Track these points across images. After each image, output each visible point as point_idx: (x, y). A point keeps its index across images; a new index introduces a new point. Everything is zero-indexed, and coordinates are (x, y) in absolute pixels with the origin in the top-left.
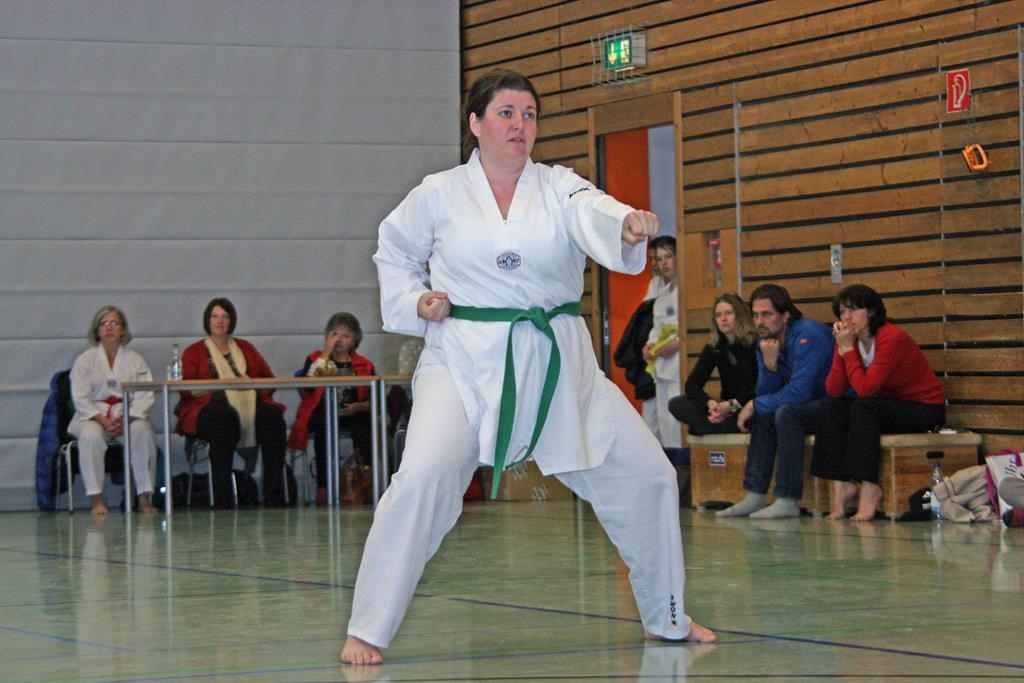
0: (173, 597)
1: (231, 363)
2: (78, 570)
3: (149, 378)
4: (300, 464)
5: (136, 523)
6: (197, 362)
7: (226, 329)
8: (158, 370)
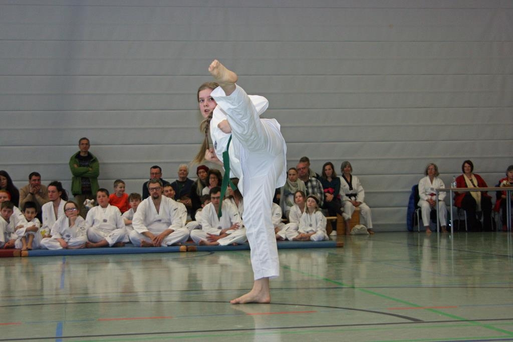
0: (454, 259)
1: (472, 182)
2: (421, 251)
3: (443, 187)
4: (497, 217)
5: (440, 236)
6: (461, 182)
7: (470, 171)
8: (448, 184)
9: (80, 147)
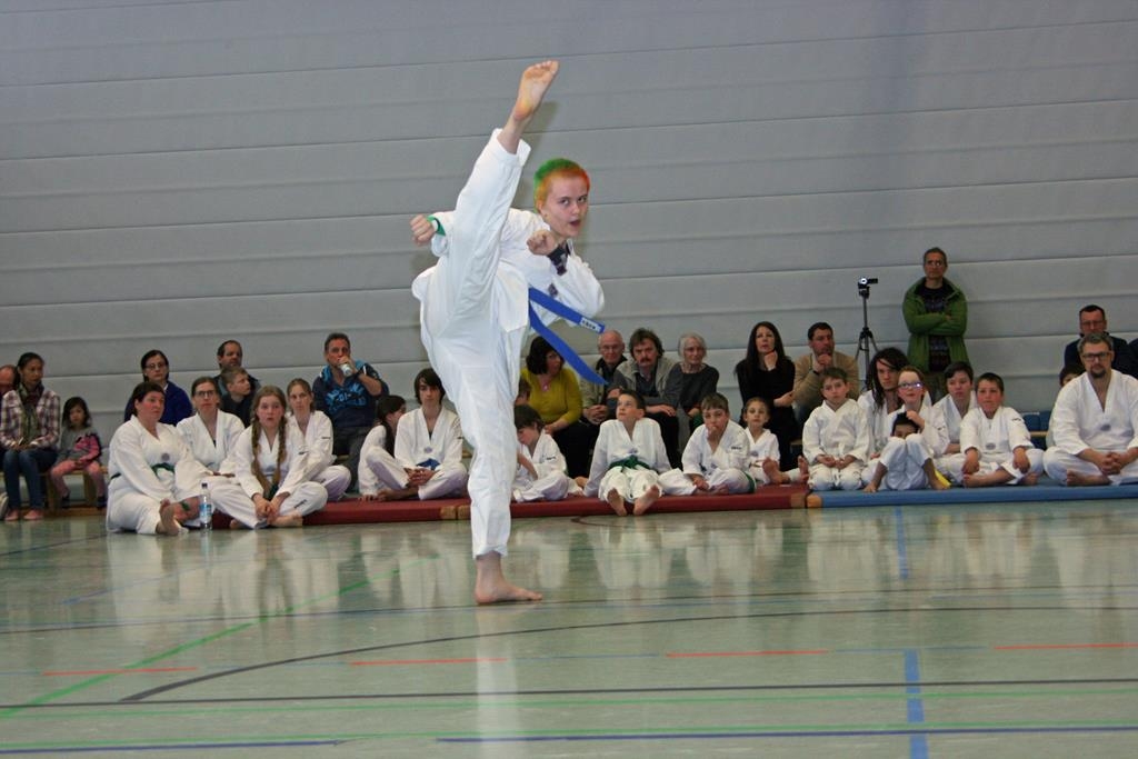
9: (926, 269)
